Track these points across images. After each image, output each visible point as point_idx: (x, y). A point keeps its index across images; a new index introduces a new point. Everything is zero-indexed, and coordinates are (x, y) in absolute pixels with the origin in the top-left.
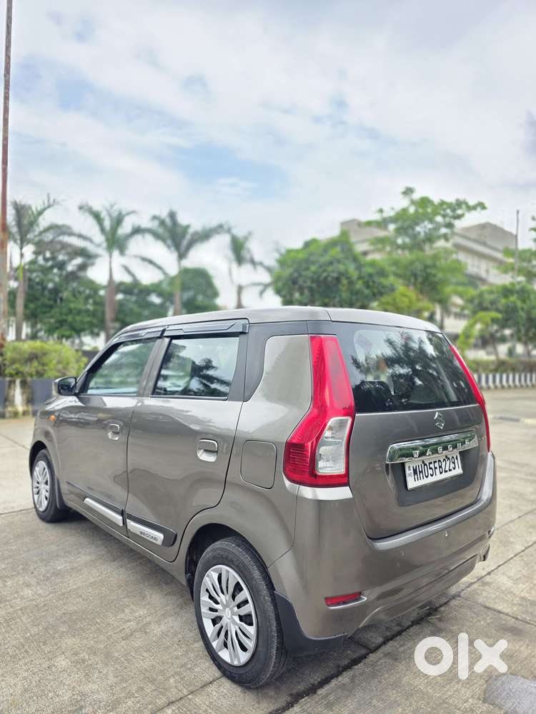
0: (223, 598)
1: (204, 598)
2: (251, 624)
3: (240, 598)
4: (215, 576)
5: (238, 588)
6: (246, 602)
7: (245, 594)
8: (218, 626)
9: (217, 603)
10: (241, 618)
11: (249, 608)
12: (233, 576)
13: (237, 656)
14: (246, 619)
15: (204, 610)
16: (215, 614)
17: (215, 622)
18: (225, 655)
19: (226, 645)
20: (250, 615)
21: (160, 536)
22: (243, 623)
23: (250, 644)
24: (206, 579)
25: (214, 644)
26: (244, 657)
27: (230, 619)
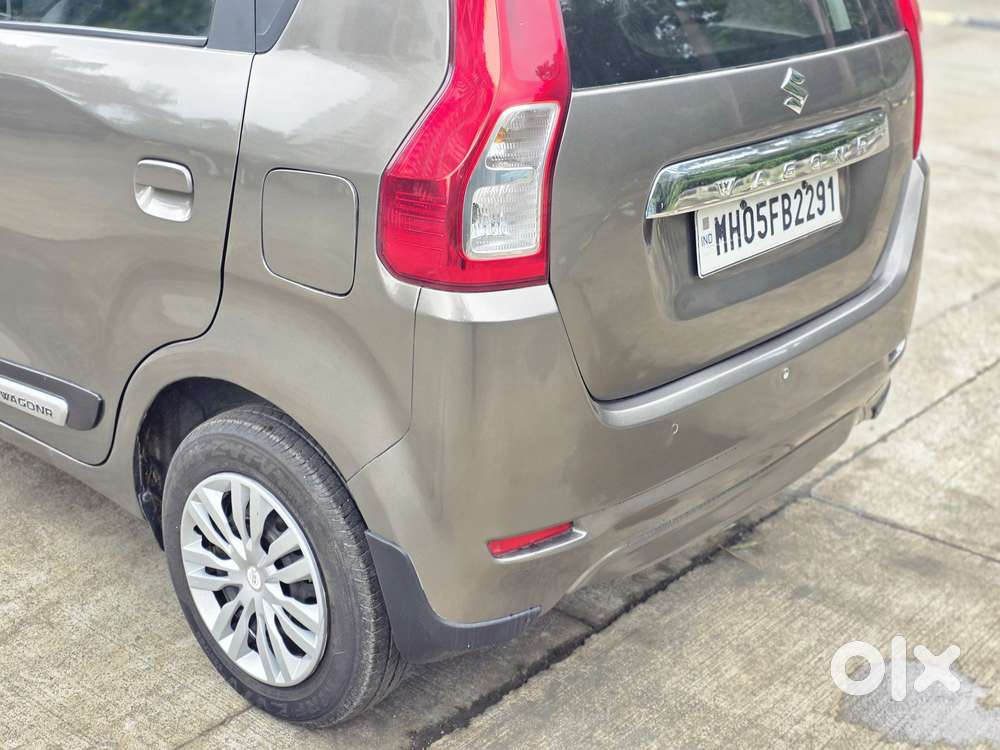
0: (236, 546)
1: (191, 546)
2: (312, 600)
3: (281, 545)
4: (216, 499)
5: (274, 523)
6: (297, 554)
7: (293, 537)
8: (230, 607)
9: (223, 555)
10: (286, 589)
11: (306, 568)
12: (263, 500)
13: (280, 666)
14: (299, 590)
15: (194, 573)
16: (219, 582)
17: (221, 597)
18: (252, 665)
19: (252, 644)
20: (308, 582)
21: (59, 406)
22: (292, 600)
23: (313, 643)
24: (191, 505)
25: (225, 644)
26: (297, 669)
27: (260, 590)
